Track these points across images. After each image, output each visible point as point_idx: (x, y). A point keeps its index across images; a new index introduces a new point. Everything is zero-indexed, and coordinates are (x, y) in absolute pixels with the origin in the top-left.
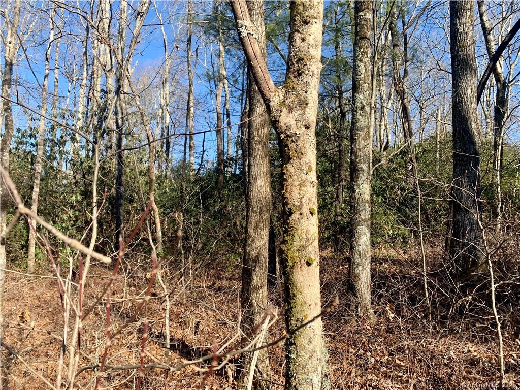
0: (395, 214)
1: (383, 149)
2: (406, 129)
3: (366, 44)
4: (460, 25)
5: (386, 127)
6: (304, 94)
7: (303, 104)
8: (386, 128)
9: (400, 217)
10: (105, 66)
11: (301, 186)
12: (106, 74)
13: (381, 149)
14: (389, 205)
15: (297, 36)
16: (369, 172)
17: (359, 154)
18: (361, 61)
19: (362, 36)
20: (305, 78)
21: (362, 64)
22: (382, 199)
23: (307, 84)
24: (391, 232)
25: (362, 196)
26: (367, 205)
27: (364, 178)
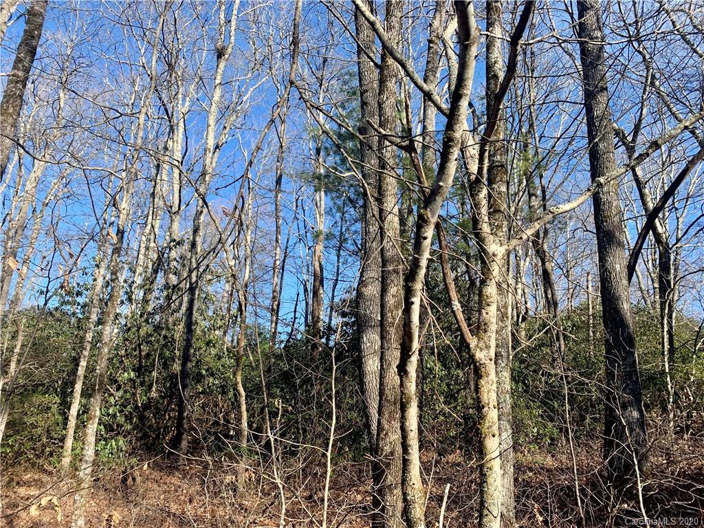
0: (539, 408)
1: (520, 320)
2: (550, 296)
4: (603, 194)
5: (524, 291)
6: (488, 342)
7: (488, 347)
8: (524, 293)
9: (546, 411)
10: (171, 207)
11: (488, 392)
12: (171, 216)
13: (518, 319)
14: (532, 396)
15: (484, 311)
16: (508, 358)
20: (489, 334)
22: (523, 388)
23: (490, 337)
24: (535, 430)
25: (502, 385)
26: (508, 396)
27: (503, 365)
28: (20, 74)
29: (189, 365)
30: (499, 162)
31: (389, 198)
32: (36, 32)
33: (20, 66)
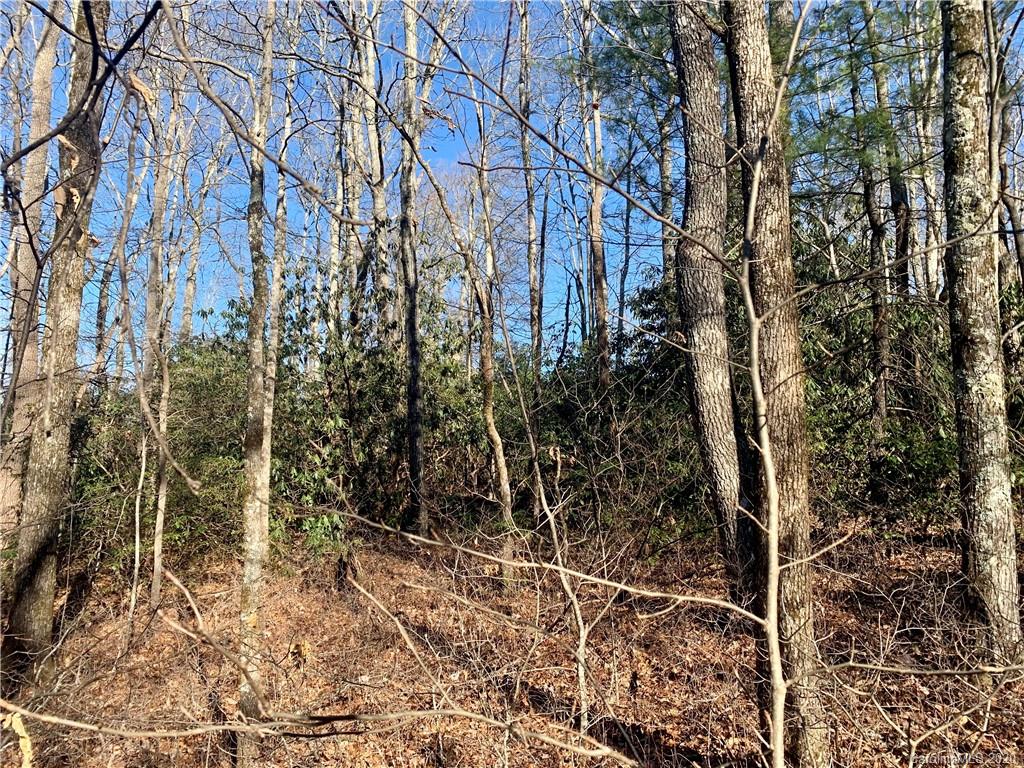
3: (975, 65)
10: (370, 176)
12: (372, 191)
16: (999, 345)
17: (973, 306)
18: (964, 104)
19: (964, 50)
21: (966, 110)
25: (988, 399)
26: (1000, 419)
27: (989, 360)
29: (419, 404)
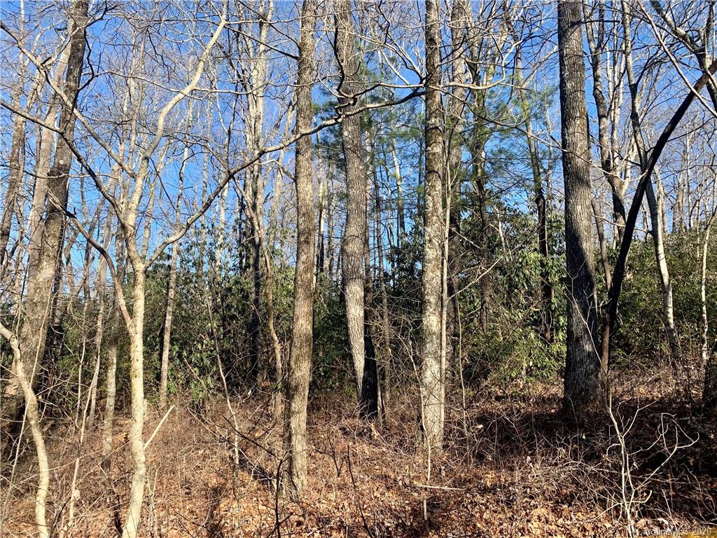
17: (427, 286)
18: (429, 195)
19: (431, 170)
21: (430, 198)
25: (430, 328)
28: (72, 84)
30: (433, 124)
31: (302, 179)
32: (81, 45)
33: (71, 77)
